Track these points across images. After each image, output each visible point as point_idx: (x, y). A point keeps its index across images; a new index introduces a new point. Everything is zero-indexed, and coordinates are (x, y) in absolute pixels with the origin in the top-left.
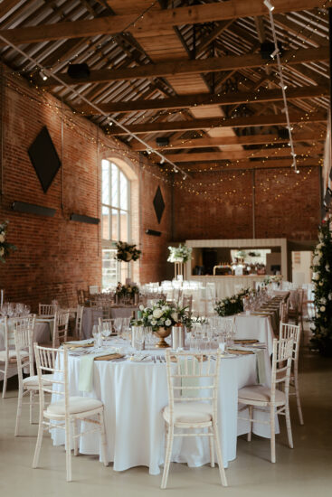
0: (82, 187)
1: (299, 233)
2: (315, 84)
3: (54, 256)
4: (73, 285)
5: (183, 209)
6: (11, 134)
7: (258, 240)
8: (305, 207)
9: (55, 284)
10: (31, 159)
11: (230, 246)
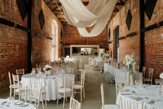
0: (48, 28)
1: (100, 43)
2: (120, 2)
3: (43, 50)
4: (46, 59)
5: (67, 35)
6: (35, 11)
7: (89, 45)
8: (102, 36)
9: (43, 58)
10: (39, 19)
11: (81, 47)
